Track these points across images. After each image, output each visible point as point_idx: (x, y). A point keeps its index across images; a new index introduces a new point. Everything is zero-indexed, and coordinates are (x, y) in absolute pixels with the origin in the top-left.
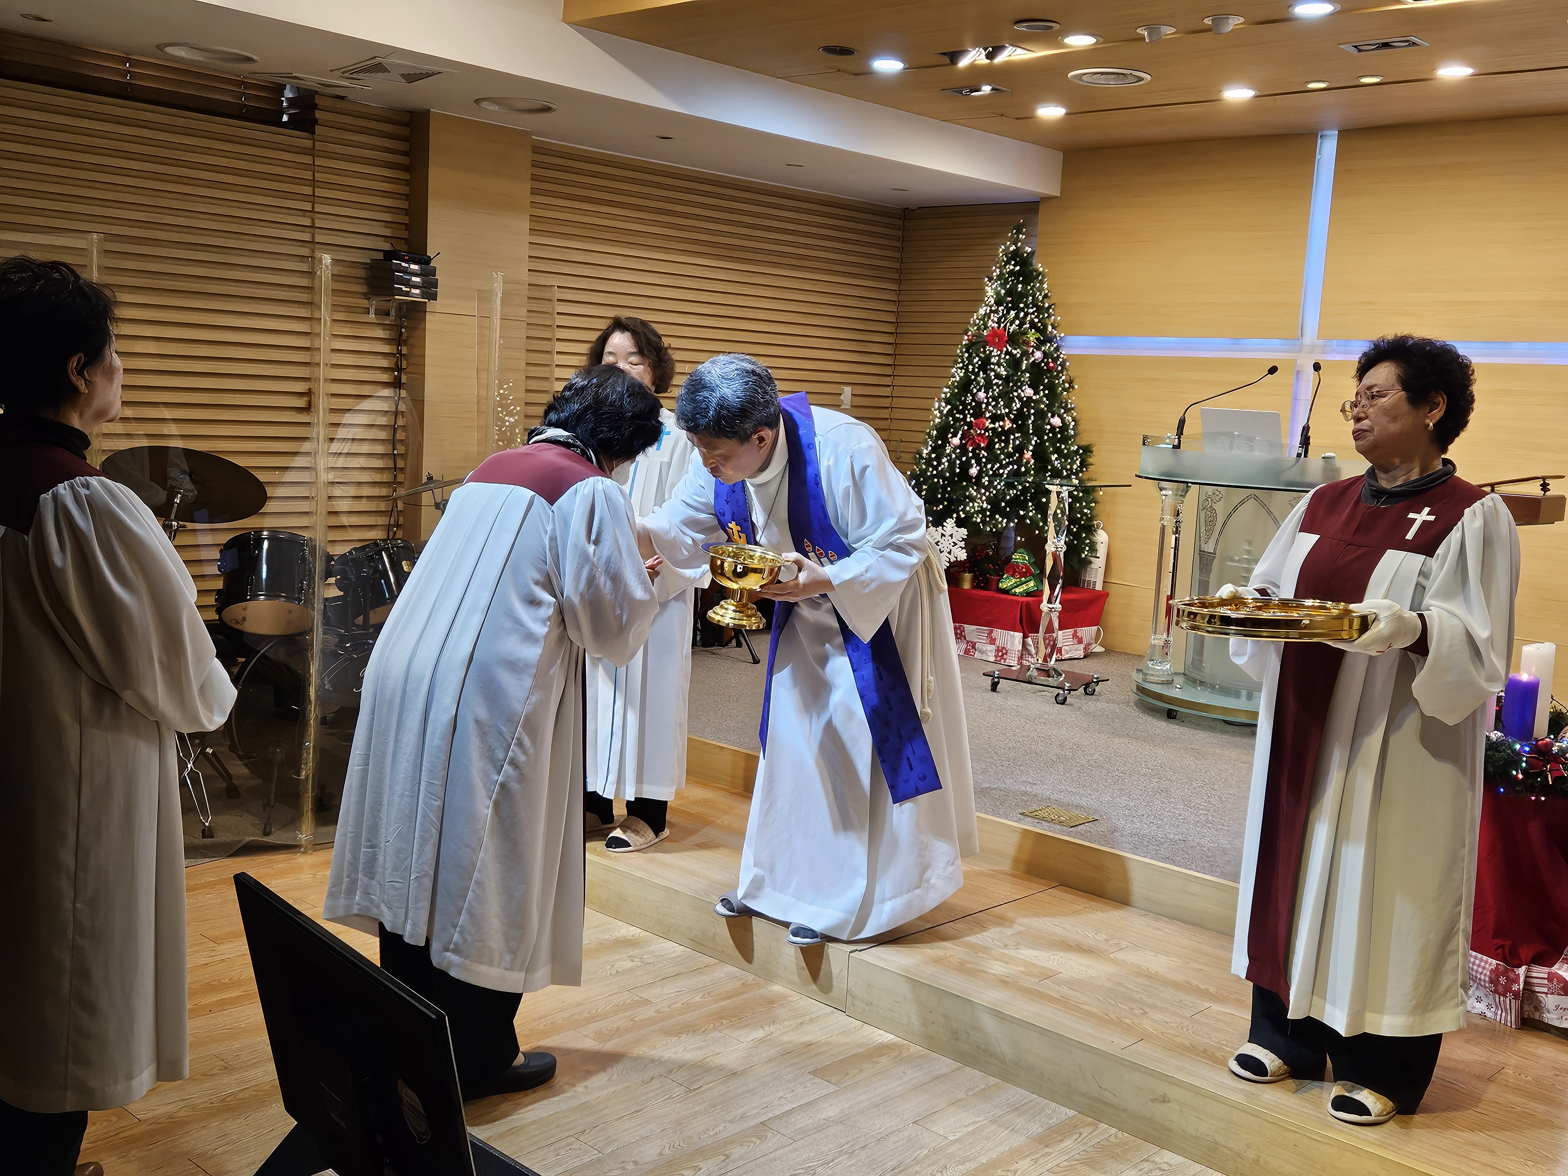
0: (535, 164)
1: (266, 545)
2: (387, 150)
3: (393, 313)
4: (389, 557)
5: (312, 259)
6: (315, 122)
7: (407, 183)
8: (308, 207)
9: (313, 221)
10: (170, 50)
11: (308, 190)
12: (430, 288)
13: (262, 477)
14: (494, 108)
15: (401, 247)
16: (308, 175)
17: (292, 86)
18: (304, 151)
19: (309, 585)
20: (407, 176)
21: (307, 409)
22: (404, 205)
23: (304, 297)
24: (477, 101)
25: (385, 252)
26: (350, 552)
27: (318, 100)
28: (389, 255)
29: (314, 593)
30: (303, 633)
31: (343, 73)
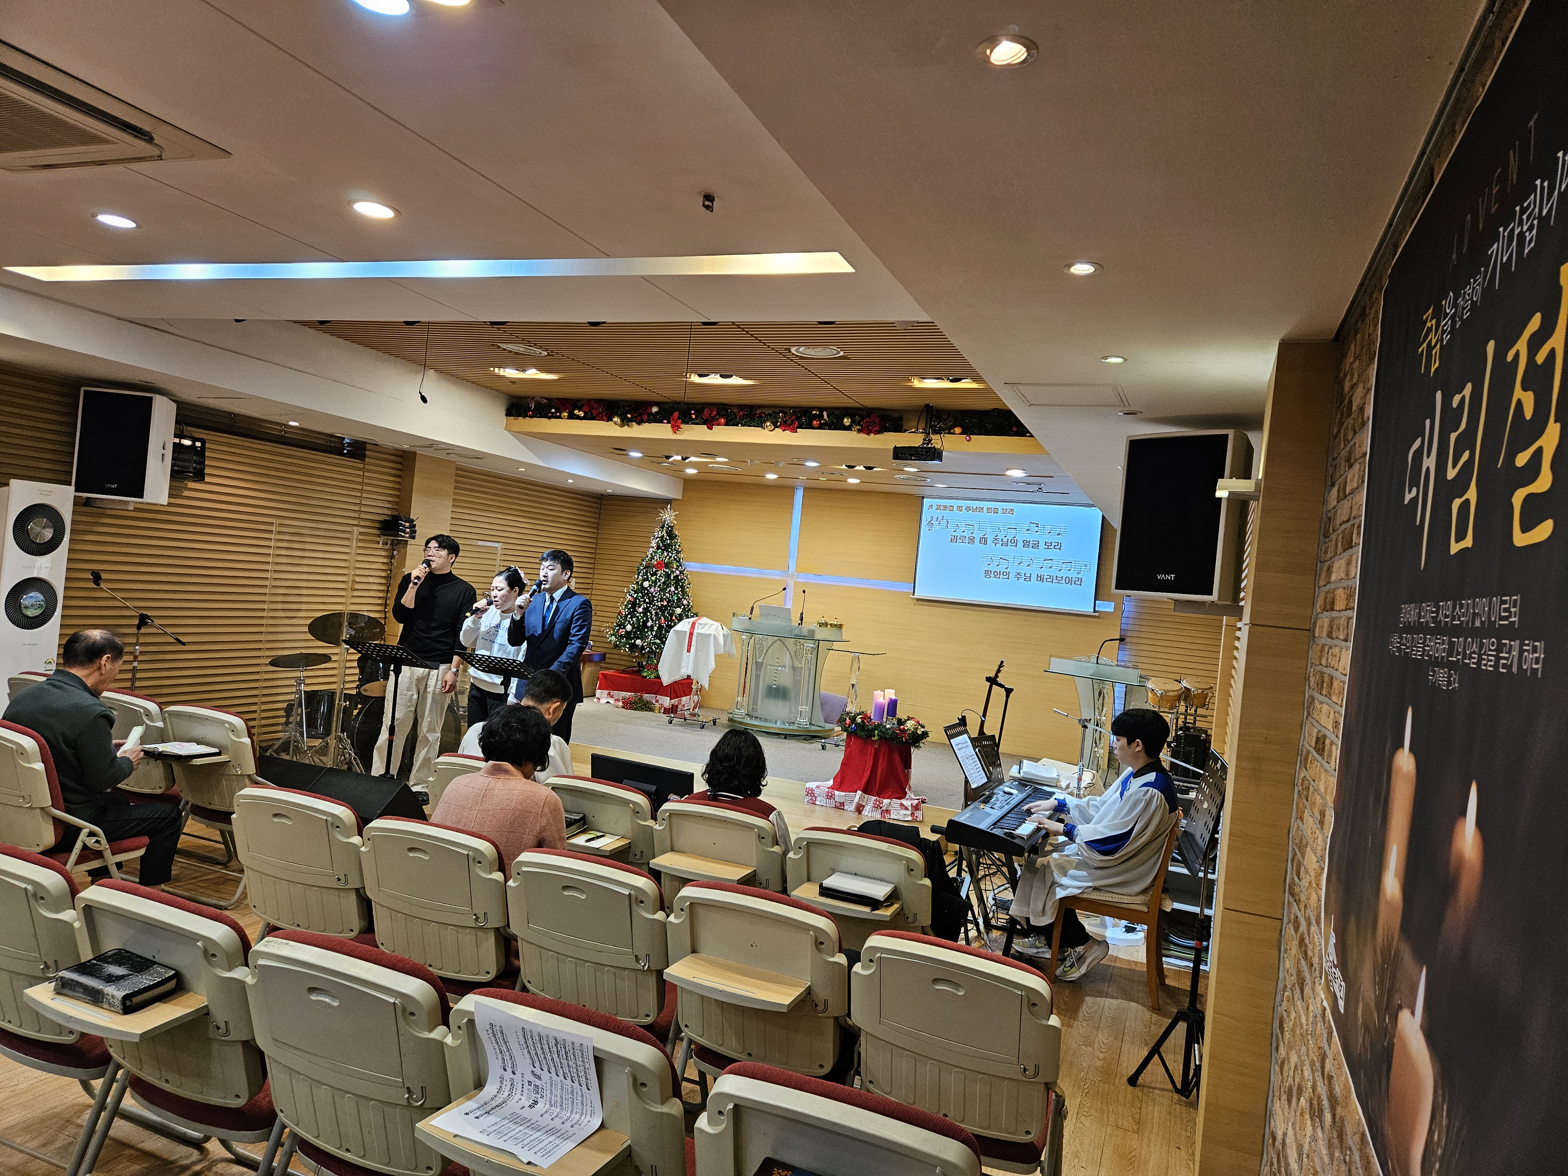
0: (457, 475)
2: (393, 469)
3: (389, 544)
6: (365, 457)
9: (361, 501)
12: (412, 534)
15: (400, 515)
16: (360, 480)
17: (350, 439)
18: (359, 469)
22: (400, 494)
25: (391, 516)
27: (368, 446)
28: (395, 518)
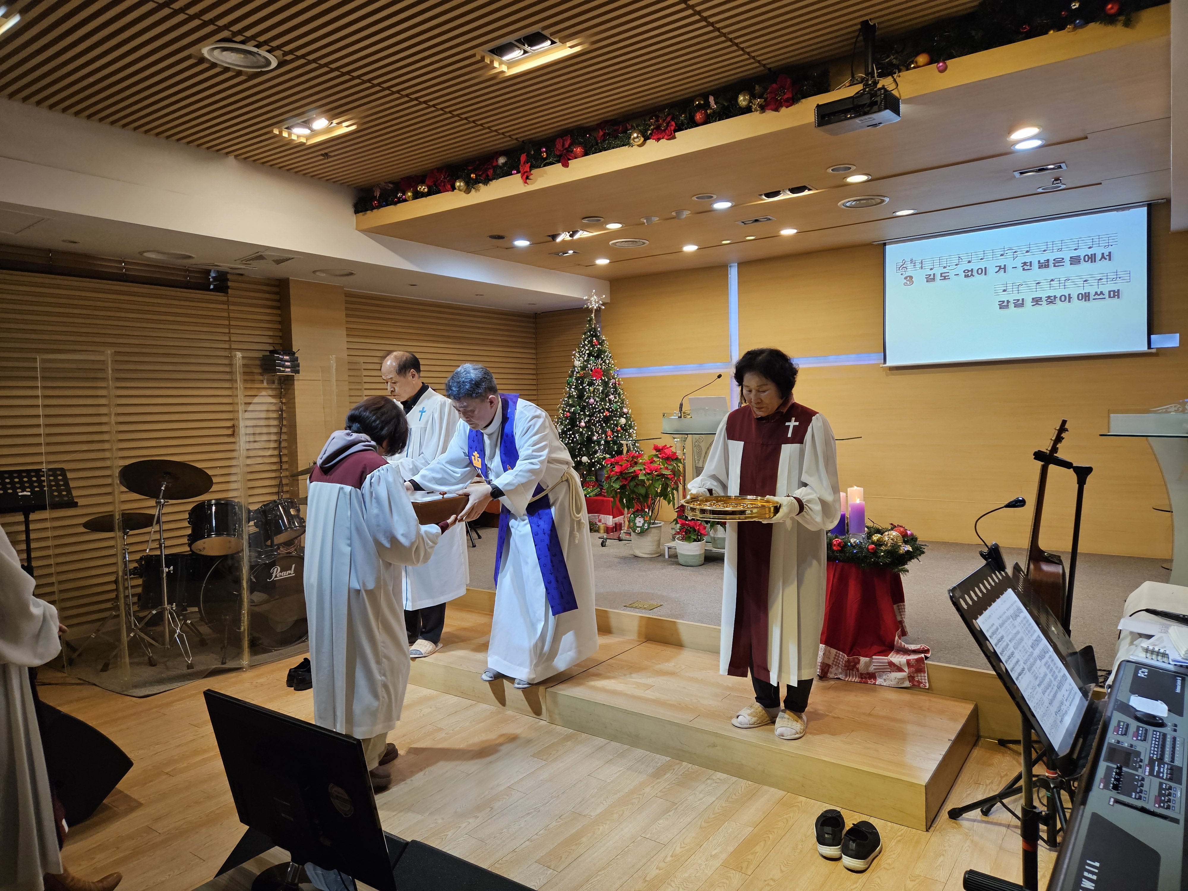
0: (347, 302)
1: (214, 508)
2: (267, 299)
3: (276, 382)
4: (283, 508)
5: (231, 358)
6: (228, 287)
7: (280, 315)
8: (227, 331)
9: (230, 338)
10: (146, 254)
11: (227, 323)
12: (295, 368)
13: (210, 472)
14: (324, 275)
15: (277, 348)
16: (226, 314)
17: (214, 271)
18: (223, 303)
19: (239, 526)
20: (279, 312)
21: (233, 435)
22: (279, 327)
23: (228, 377)
24: (314, 272)
25: (271, 352)
26: (261, 507)
27: (229, 277)
28: (273, 352)
29: (242, 530)
30: (238, 552)
31: (242, 261)
